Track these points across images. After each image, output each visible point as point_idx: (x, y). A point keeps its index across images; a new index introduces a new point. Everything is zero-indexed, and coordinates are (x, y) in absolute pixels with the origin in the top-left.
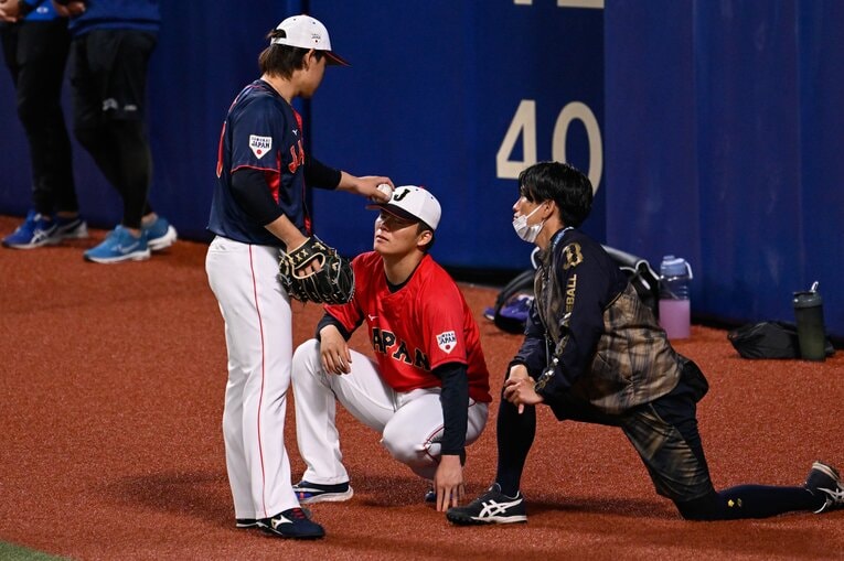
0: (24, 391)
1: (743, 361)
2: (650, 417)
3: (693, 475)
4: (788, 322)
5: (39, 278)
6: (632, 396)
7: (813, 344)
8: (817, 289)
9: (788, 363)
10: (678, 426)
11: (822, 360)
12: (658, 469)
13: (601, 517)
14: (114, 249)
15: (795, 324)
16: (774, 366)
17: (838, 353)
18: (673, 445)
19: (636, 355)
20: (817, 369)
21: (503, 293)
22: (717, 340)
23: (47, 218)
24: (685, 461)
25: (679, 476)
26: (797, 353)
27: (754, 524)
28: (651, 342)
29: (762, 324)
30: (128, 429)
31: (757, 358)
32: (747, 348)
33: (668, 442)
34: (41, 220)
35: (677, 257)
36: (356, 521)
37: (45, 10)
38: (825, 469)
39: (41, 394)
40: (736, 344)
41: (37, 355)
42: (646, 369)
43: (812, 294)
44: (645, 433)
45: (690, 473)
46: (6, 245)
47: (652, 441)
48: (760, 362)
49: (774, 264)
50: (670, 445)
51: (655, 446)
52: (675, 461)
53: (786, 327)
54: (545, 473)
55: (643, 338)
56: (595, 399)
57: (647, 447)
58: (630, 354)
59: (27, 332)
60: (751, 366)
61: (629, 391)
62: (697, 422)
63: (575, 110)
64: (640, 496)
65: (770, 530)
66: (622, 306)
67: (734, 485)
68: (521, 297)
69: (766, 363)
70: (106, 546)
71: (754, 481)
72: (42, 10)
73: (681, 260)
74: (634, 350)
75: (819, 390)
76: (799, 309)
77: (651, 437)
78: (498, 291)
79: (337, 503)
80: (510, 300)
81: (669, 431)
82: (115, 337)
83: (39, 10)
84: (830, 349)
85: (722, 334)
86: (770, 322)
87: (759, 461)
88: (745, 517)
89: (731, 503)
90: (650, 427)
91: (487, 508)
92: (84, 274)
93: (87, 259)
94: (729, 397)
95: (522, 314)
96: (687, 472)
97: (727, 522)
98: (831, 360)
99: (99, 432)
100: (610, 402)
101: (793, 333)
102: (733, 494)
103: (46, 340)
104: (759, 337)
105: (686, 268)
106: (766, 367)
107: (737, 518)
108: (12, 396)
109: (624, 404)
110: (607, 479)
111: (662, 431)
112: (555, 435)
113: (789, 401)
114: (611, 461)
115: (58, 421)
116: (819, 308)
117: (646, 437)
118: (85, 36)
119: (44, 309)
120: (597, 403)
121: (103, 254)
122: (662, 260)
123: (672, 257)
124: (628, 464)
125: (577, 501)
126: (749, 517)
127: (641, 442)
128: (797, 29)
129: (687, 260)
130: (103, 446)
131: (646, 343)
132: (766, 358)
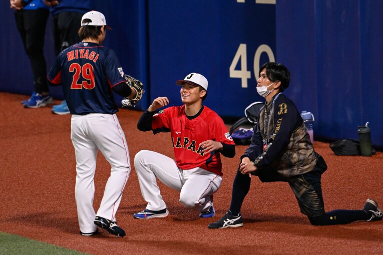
0: (26, 170)
1: (336, 157)
2: (302, 180)
3: (317, 206)
4: (356, 140)
5: (32, 121)
6: (296, 171)
7: (366, 149)
8: (368, 125)
9: (356, 157)
10: (313, 185)
11: (370, 156)
12: (303, 202)
13: (275, 224)
14: (65, 108)
15: (359, 140)
16: (350, 159)
17: (377, 153)
18: (310, 192)
19: (301, 154)
20: (368, 160)
21: (233, 127)
22: (325, 148)
23: (41, 96)
24: (315, 199)
25: (311, 206)
26: (360, 153)
27: (341, 226)
28: (307, 149)
29: (345, 140)
30: (71, 186)
31: (343, 155)
32: (338, 151)
33: (308, 191)
34: (39, 96)
35: (308, 112)
36: (169, 226)
37: (34, 5)
38: (372, 202)
39: (33, 171)
40: (333, 149)
41: (31, 155)
42: (304, 160)
43: (366, 127)
44: (298, 186)
45: (316, 205)
46: (26, 107)
47: (301, 190)
48: (343, 157)
49: (349, 115)
50: (308, 192)
51: (302, 192)
52: (310, 199)
53: (355, 142)
54: (251, 205)
55: (305, 147)
56: (279, 170)
57: (298, 192)
58: (298, 153)
59: (27, 145)
60: (340, 158)
61: (295, 168)
62: (321, 183)
63: (264, 48)
64: (292, 215)
65: (348, 230)
66: (299, 133)
67: (333, 210)
68: (240, 129)
69: (346, 157)
70: (61, 237)
71: (341, 207)
72: (32, 5)
73: (309, 113)
74: (300, 151)
75: (369, 169)
76: (360, 134)
77: (301, 188)
78: (230, 127)
79: (161, 218)
80: (235, 130)
81: (309, 186)
82: (65, 147)
83: (31, 5)
84: (374, 151)
85: (327, 145)
86: (348, 139)
87: (343, 200)
88: (337, 224)
89: (331, 218)
90: (301, 184)
91: (226, 223)
92: (52, 119)
93: (53, 113)
94: (330, 172)
95: (241, 136)
96: (315, 205)
97: (330, 226)
98: (374, 156)
99: (59, 188)
100: (285, 172)
101: (358, 144)
102: (332, 214)
103: (35, 148)
104: (343, 146)
105: (312, 116)
106: (346, 159)
107: (334, 224)
108: (21, 172)
109: (292, 174)
110: (278, 208)
111: (306, 186)
112: (255, 188)
113: (356, 174)
114: (279, 200)
115: (40, 183)
116: (369, 134)
117: (299, 188)
118: (58, 14)
119: (35, 134)
120: (280, 172)
121: (60, 110)
122: (301, 113)
123: (306, 111)
124: (286, 201)
125: (265, 217)
126: (339, 224)
127: (296, 190)
128: (359, 13)
129: (312, 113)
130: (60, 194)
131: (306, 149)
132: (346, 155)
